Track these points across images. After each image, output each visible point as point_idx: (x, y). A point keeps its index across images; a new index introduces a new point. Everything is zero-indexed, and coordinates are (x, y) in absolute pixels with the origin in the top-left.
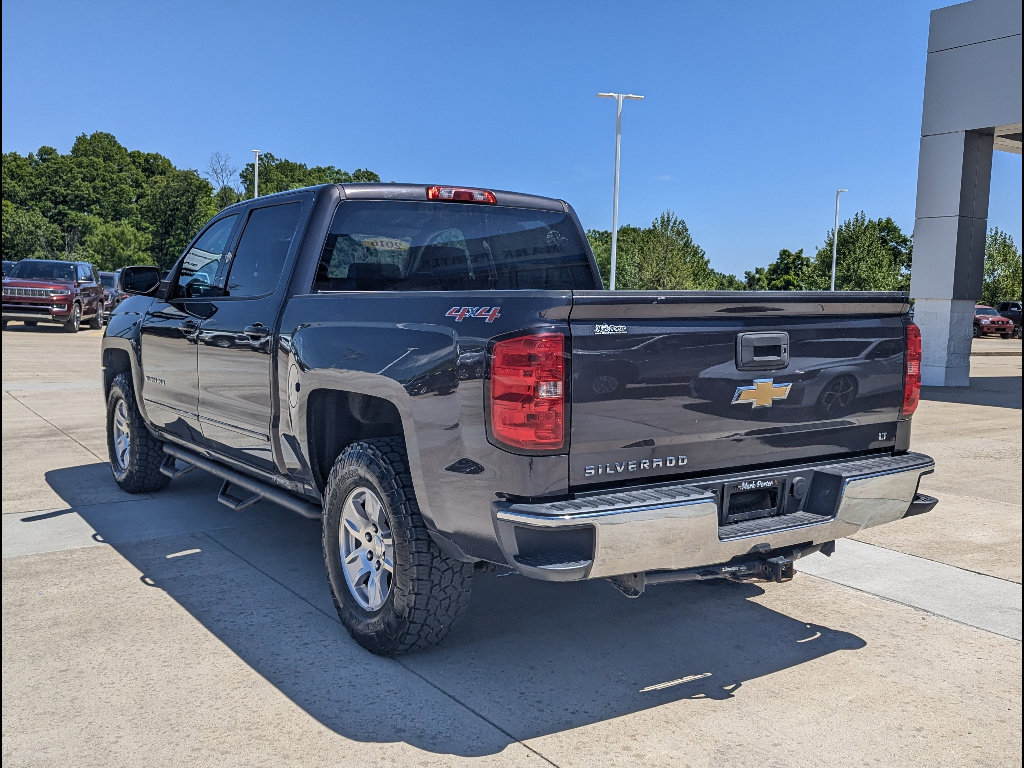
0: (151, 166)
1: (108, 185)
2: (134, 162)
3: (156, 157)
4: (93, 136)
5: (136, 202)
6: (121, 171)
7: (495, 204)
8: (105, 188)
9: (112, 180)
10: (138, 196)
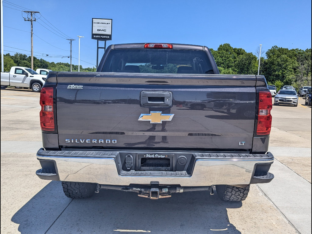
0: (239, 52)
2: (234, 51)
3: (241, 49)
4: (224, 45)
5: (234, 63)
6: (230, 54)
7: (172, 48)
8: (225, 59)
9: (227, 57)
10: (235, 61)
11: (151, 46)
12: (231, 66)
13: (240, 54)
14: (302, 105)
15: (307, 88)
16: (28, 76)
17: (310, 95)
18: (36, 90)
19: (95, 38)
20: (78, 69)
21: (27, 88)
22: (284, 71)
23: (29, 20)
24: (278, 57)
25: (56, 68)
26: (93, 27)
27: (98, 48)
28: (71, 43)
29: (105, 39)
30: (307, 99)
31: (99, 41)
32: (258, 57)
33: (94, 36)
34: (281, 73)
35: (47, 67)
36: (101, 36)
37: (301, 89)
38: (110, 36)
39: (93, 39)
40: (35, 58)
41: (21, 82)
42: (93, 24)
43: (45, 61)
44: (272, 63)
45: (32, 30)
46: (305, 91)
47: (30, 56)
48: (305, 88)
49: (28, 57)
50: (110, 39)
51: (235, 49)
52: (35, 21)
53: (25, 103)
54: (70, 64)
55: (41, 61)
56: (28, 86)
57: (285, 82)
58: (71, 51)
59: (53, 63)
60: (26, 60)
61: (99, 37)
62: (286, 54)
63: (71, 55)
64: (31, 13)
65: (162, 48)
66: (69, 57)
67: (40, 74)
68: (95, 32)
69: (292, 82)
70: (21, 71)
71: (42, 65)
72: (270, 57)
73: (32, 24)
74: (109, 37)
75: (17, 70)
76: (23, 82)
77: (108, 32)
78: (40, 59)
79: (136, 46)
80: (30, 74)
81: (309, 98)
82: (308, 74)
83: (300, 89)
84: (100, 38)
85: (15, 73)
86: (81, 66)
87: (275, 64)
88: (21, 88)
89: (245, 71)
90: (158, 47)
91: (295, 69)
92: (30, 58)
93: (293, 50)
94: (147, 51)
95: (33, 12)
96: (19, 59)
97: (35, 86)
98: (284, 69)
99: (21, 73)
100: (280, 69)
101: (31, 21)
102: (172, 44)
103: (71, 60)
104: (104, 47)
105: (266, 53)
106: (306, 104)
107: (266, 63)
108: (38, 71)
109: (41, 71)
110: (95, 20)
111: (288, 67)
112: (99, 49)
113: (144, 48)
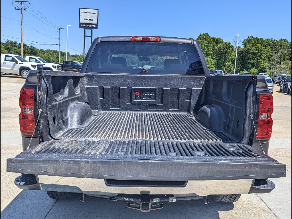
0: (217, 41)
1: (205, 47)
2: (213, 41)
3: (219, 39)
4: (203, 34)
5: (213, 51)
6: (209, 43)
7: (160, 42)
8: (205, 48)
9: (206, 46)
10: (213, 50)
11: (139, 39)
12: (210, 55)
13: (218, 43)
14: (277, 92)
15: (280, 76)
16: (17, 63)
17: (284, 83)
18: (25, 77)
19: (82, 27)
20: (66, 56)
21: (17, 75)
22: (259, 60)
23: (19, 10)
24: (253, 46)
25: (45, 55)
26: (80, 16)
27: (85, 36)
28: (59, 31)
29: (92, 28)
30: (282, 87)
31: (86, 30)
32: (235, 46)
33: (81, 25)
34: (256, 62)
35: (37, 53)
36: (88, 25)
37: (276, 77)
38: (97, 25)
39: (80, 28)
40: (24, 45)
41: (11, 69)
42: (81, 13)
43: (34, 48)
44: (248, 52)
45: (22, 19)
46: (279, 79)
47: (20, 44)
48: (279, 76)
49: (18, 44)
50: (96, 28)
51: (213, 39)
52: (25, 10)
53: (14, 90)
54: (58, 51)
55: (31, 48)
56: (18, 73)
57: (259, 69)
58: (59, 39)
59: (42, 49)
60: (17, 47)
61: (86, 25)
62: (260, 43)
63: (59, 43)
64: (21, 3)
65: (150, 41)
66: (57, 45)
67: (30, 61)
68: (82, 21)
69: (266, 70)
70: (10, 59)
71: (31, 52)
72: (246, 46)
73: (22, 13)
74: (95, 26)
75: (7, 58)
76: (12, 69)
77: (95, 21)
78: (29, 46)
79: (123, 39)
80: (19, 62)
81: (283, 86)
82: (281, 62)
83: (274, 76)
84: (87, 27)
85: (5, 60)
86: (68, 53)
87: (250, 53)
88: (11, 74)
89: (222, 59)
90: (146, 40)
91: (269, 58)
92: (20, 45)
93: (268, 40)
94: (134, 44)
95: (23, 2)
96: (10, 46)
97: (24, 72)
98: (259, 57)
99: (11, 60)
100: (255, 57)
101: (21, 10)
102: (160, 37)
103: (59, 47)
104: (91, 35)
105: (242, 43)
106: (281, 91)
107: (242, 52)
108: (27, 58)
109: (30, 58)
110: (82, 10)
111: (262, 56)
112: (86, 38)
113: (132, 41)
